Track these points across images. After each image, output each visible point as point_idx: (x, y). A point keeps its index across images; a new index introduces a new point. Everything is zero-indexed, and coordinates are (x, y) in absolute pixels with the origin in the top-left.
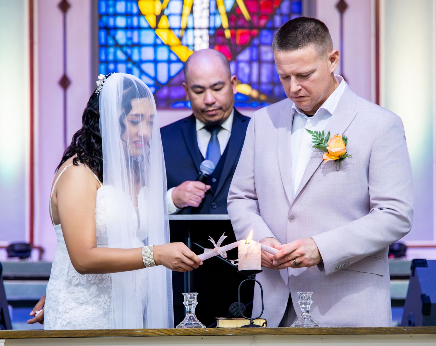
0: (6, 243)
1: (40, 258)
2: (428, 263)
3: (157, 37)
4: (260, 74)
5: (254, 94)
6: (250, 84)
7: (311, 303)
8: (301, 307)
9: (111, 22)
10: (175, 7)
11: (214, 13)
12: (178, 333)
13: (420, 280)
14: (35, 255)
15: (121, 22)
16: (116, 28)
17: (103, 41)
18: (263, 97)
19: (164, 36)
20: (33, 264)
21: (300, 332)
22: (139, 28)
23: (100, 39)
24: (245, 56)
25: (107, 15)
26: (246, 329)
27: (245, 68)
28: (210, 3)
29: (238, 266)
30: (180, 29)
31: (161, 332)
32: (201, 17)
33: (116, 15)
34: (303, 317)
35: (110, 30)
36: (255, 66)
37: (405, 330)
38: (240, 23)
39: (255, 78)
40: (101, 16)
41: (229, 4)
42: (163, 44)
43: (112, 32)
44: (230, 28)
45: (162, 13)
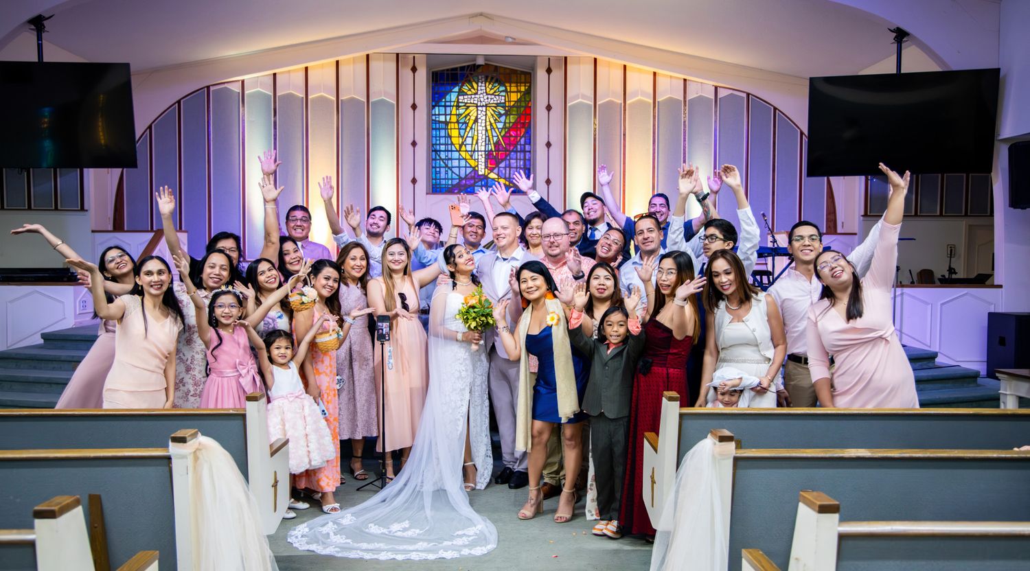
3: (460, 155)
9: (438, 148)
10: (469, 141)
11: (488, 144)
15: (443, 148)
16: (440, 151)
19: (463, 154)
22: (452, 151)
23: (432, 156)
25: (436, 144)
28: (486, 139)
30: (471, 151)
32: (481, 146)
33: (440, 144)
35: (437, 152)
38: (500, 148)
40: (433, 145)
41: (495, 139)
42: (463, 159)
44: (495, 151)
45: (463, 144)
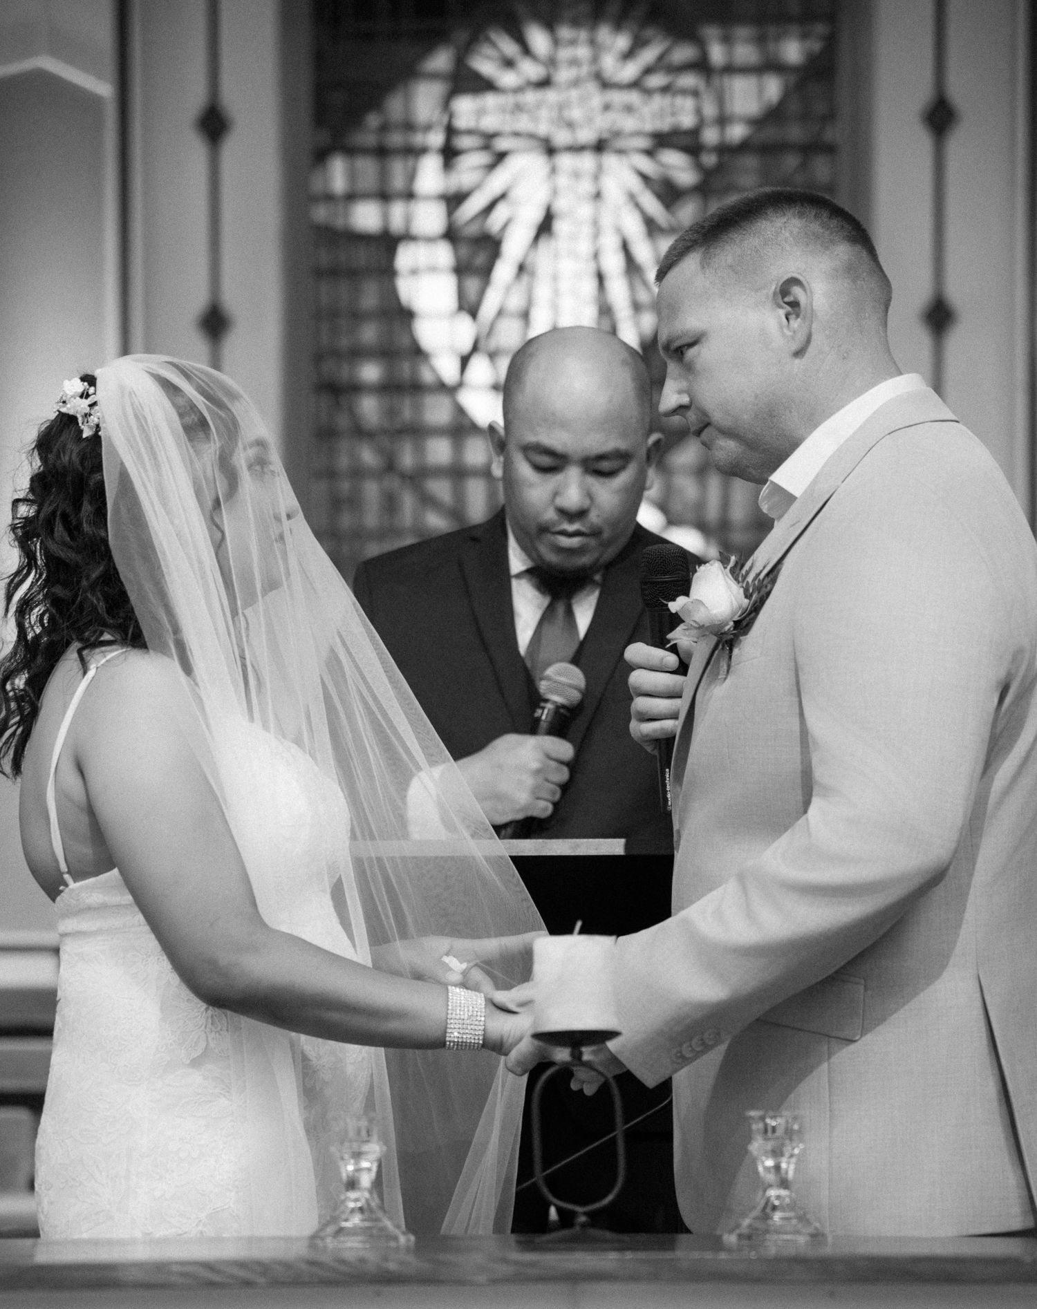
3: (460, 410)
4: (725, 503)
6: (702, 527)
9: (344, 373)
15: (370, 372)
19: (480, 406)
22: (415, 387)
24: (687, 455)
25: (336, 354)
27: (687, 488)
33: (356, 353)
36: (714, 483)
42: (475, 428)
43: (345, 399)
45: (475, 348)
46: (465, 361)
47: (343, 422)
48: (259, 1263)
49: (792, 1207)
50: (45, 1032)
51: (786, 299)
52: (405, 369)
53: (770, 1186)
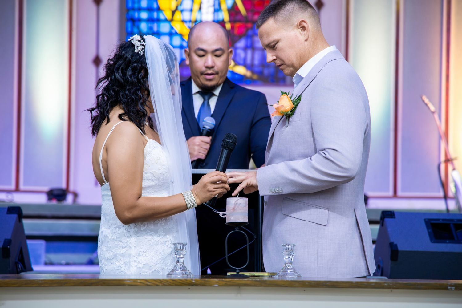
0: (46, 189)
1: (74, 201)
2: (396, 215)
3: (172, 28)
4: (253, 58)
5: (248, 74)
6: (245, 65)
7: (294, 254)
8: (285, 258)
9: (136, 15)
10: (187, 4)
11: (217, 10)
12: (165, 283)
13: (389, 230)
14: (70, 199)
15: (144, 15)
16: (140, 20)
17: (129, 29)
18: (255, 77)
19: (178, 27)
20: (68, 207)
21: (284, 285)
22: (158, 20)
23: (127, 28)
24: (241, 44)
26: (231, 280)
27: (241, 53)
28: (214, 2)
29: (225, 218)
30: (190, 21)
31: (149, 282)
32: (207, 13)
33: (140, 9)
34: (286, 267)
35: (135, 21)
36: (249, 53)
37: (386, 284)
38: (238, 18)
39: (249, 61)
40: (128, 10)
41: (230, 3)
42: (176, 33)
43: (136, 24)
44: (230, 21)
45: (177, 9)
46: (173, 13)
47: (135, 30)
48: (160, 280)
49: (292, 269)
50: (99, 218)
51: (301, 26)
52: (155, 15)
53: (287, 263)
